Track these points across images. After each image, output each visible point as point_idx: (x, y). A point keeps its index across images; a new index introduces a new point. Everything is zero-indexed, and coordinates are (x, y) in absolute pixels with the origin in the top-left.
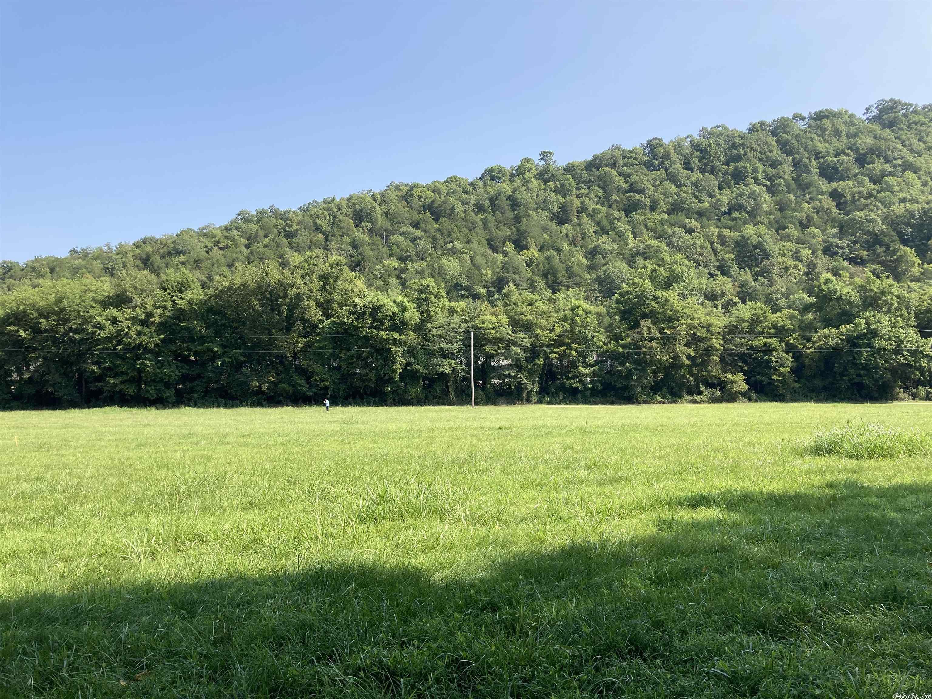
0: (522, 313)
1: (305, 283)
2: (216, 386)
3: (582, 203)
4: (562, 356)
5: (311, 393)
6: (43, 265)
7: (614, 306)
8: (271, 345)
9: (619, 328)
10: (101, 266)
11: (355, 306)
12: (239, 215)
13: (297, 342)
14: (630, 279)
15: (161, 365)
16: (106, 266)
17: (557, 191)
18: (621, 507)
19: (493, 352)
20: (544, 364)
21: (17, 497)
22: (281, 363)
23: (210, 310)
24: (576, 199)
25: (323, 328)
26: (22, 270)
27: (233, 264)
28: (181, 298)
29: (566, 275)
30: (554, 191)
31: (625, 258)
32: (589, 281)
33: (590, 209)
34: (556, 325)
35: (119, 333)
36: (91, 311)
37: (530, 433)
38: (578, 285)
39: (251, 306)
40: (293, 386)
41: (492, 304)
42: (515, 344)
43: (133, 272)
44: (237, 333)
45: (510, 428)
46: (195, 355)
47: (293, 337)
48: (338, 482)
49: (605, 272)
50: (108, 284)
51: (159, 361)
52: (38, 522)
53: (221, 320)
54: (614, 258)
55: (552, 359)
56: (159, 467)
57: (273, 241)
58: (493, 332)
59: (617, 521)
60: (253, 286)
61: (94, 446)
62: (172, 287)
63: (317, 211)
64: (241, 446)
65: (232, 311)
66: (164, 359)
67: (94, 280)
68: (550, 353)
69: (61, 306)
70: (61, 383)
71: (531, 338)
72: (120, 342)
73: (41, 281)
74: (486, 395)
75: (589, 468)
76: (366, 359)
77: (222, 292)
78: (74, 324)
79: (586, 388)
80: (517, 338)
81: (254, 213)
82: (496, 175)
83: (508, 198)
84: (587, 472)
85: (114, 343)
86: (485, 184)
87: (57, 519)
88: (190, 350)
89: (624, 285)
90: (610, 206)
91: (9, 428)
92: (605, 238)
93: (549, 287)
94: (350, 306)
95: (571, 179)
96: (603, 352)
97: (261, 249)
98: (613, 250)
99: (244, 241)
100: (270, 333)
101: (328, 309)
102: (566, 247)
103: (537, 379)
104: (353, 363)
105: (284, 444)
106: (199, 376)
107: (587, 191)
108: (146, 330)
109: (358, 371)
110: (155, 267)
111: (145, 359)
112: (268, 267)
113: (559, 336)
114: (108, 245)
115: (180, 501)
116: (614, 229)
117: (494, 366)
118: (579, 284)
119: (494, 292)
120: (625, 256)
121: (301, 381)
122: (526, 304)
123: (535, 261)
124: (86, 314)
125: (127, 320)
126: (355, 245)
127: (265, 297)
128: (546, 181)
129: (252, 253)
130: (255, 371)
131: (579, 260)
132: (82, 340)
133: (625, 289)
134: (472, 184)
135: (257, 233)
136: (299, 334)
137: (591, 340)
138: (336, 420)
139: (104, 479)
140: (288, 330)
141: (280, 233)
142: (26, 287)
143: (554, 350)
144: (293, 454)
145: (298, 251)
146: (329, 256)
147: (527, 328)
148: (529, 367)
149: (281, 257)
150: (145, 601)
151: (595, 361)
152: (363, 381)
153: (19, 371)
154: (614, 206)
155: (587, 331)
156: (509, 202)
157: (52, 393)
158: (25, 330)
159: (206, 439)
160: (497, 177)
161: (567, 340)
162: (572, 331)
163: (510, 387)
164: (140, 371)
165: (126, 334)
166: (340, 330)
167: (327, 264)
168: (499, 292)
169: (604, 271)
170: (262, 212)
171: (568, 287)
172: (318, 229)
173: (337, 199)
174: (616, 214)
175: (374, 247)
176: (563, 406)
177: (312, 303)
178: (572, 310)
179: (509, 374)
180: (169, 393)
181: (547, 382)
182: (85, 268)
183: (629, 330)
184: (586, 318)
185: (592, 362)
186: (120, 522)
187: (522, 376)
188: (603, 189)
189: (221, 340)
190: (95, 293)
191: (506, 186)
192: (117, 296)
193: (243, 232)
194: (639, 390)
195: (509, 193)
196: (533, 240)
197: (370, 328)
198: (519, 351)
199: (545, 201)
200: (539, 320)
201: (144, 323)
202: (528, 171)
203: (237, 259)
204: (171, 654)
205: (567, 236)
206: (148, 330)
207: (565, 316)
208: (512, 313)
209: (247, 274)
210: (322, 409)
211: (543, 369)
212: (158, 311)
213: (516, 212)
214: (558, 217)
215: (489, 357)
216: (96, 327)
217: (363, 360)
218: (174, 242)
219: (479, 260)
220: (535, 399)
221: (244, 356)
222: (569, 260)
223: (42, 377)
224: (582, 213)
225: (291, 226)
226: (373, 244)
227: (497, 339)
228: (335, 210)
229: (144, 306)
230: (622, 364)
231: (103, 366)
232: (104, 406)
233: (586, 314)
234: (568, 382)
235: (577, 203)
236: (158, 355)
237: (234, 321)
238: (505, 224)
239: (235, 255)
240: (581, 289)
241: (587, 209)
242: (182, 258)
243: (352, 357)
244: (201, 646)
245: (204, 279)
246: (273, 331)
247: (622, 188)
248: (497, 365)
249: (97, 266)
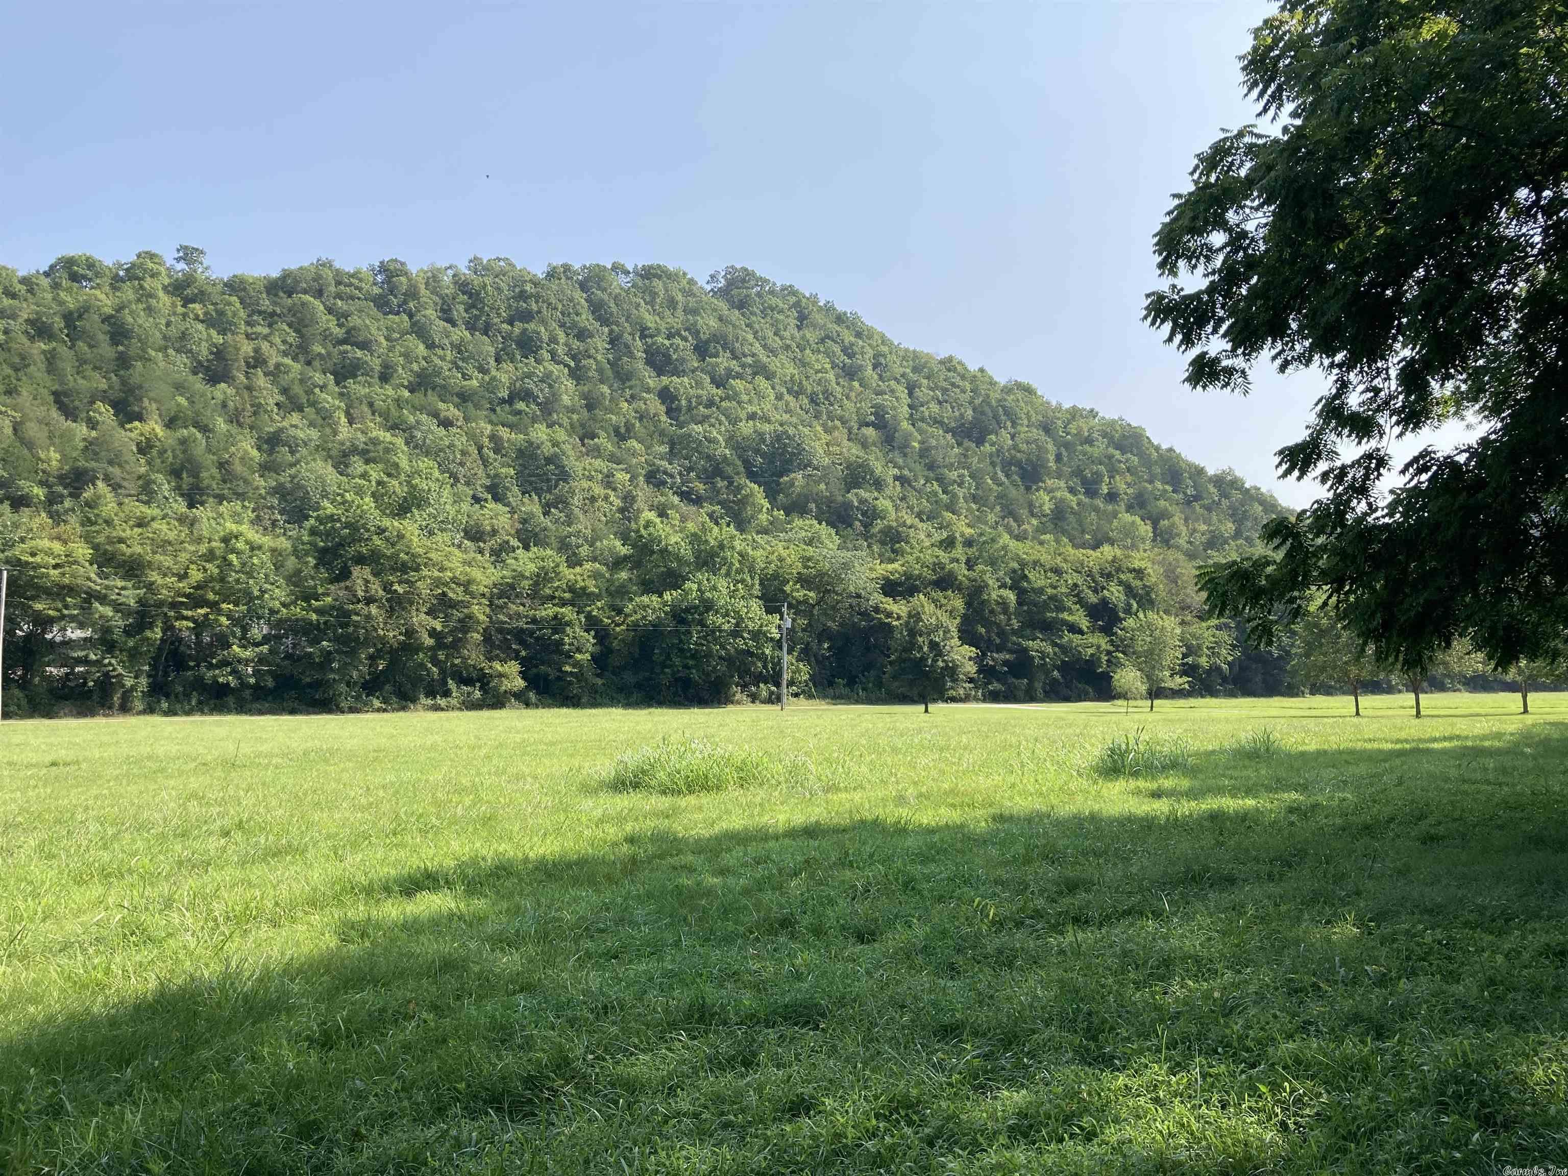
0: (121, 541)
3: (257, 350)
4: (200, 626)
7: (306, 538)
9: (313, 578)
14: (338, 495)
17: (208, 321)
19: (51, 612)
20: (162, 639)
24: (246, 341)
29: (218, 476)
30: (202, 322)
31: (330, 457)
32: (263, 491)
33: (272, 362)
34: (192, 566)
37: (118, 772)
38: (241, 496)
41: (57, 518)
42: (103, 599)
45: (77, 762)
49: (293, 477)
54: (311, 454)
55: (180, 630)
58: (52, 572)
68: (177, 619)
71: (139, 588)
74: (30, 700)
75: (226, 834)
79: (244, 685)
80: (107, 587)
82: (81, 271)
83: (106, 319)
84: (223, 841)
86: (56, 286)
89: (326, 503)
90: (309, 363)
92: (295, 418)
93: (182, 495)
95: (238, 305)
96: (280, 620)
98: (311, 440)
102: (221, 424)
103: (147, 668)
107: (266, 331)
113: (196, 588)
116: (313, 404)
117: (52, 643)
118: (243, 494)
119: (62, 496)
120: (332, 453)
122: (131, 523)
123: (158, 444)
128: (187, 301)
131: (246, 451)
133: (328, 512)
134: (24, 281)
137: (258, 598)
143: (185, 613)
147: (132, 569)
148: (131, 643)
151: (264, 637)
154: (316, 363)
155: (251, 582)
156: (106, 327)
160: (84, 277)
161: (211, 596)
162: (222, 579)
163: (85, 683)
168: (75, 496)
169: (290, 476)
171: (220, 499)
174: (318, 378)
176: (197, 718)
178: (225, 540)
179: (87, 656)
181: (166, 674)
183: (331, 582)
184: (251, 557)
185: (259, 637)
187: (113, 661)
188: (297, 331)
191: (103, 297)
194: (343, 687)
195: (109, 311)
196: (154, 406)
198: (111, 614)
199: (184, 336)
200: (157, 556)
202: (152, 276)
205: (224, 405)
207: (211, 551)
208: (101, 539)
211: (160, 649)
213: (120, 348)
214: (208, 369)
215: (44, 622)
219: (33, 430)
220: (139, 705)
222: (226, 450)
224: (255, 367)
227: (63, 587)
230: (315, 642)
233: (252, 549)
234: (210, 674)
235: (247, 348)
238: (95, 368)
240: (246, 503)
241: (265, 362)
247: (331, 334)
248: (58, 639)
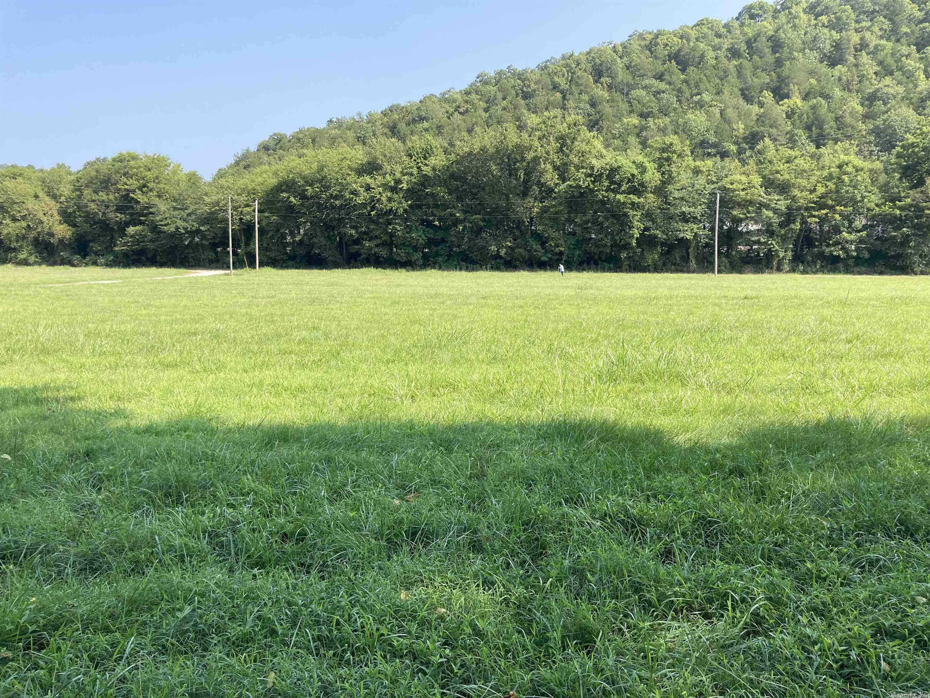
0: (777, 172)
1: (542, 146)
2: (458, 250)
3: (862, 39)
4: (823, 220)
5: (546, 259)
6: (306, 135)
7: (893, 161)
8: (509, 210)
9: (897, 187)
10: (355, 135)
11: (592, 168)
12: (478, 78)
13: (533, 207)
14: (918, 129)
15: (409, 229)
16: (358, 135)
17: (831, 26)
18: (890, 384)
19: (741, 216)
20: (800, 230)
21: (299, 343)
22: (518, 228)
23: (453, 176)
24: (855, 34)
25: (559, 191)
26: (290, 141)
27: (472, 129)
28: (426, 165)
29: (835, 126)
30: (827, 27)
31: (912, 104)
32: (864, 133)
33: (872, 46)
34: (818, 185)
35: (372, 199)
36: (348, 179)
37: (780, 304)
38: (849, 137)
39: (489, 171)
40: (529, 251)
41: (744, 162)
42: (767, 207)
43: (382, 139)
44: (477, 199)
45: (757, 298)
46: (439, 220)
47: (530, 201)
48: (575, 343)
49: (885, 121)
50: (361, 152)
51: (408, 226)
52: (317, 363)
53: (462, 186)
54: (898, 103)
55: (811, 224)
56: (413, 322)
57: (511, 103)
58: (742, 193)
59: (883, 398)
60: (491, 150)
61: (356, 302)
62: (418, 154)
63: (555, 68)
64: (482, 307)
65: (473, 177)
66: (412, 224)
67: (349, 149)
68: (809, 217)
69: (323, 174)
70: (325, 245)
71: (787, 200)
72: (373, 208)
73: (305, 151)
74: (731, 263)
75: (850, 342)
76: (601, 224)
77: (462, 157)
78: (334, 190)
79: (849, 257)
80: (770, 200)
81: (493, 74)
82: (756, 12)
83: (770, 39)
84: (848, 346)
85: (369, 208)
86: (742, 25)
87: (333, 363)
88: (434, 215)
89: (908, 136)
90: (898, 41)
91: (287, 284)
92: (888, 80)
93: (812, 141)
94: (586, 168)
95: (850, 11)
96: (874, 215)
97: (500, 112)
98: (898, 94)
99: (483, 104)
100: (508, 198)
101: (564, 172)
102: (837, 93)
103: (791, 246)
104: (588, 228)
105: (521, 307)
106: (443, 241)
107: (869, 24)
108: (396, 196)
109: (593, 236)
110: (402, 134)
111: (396, 224)
112: (506, 130)
113: (820, 198)
114: (359, 114)
115: (433, 352)
116: (900, 69)
117: (741, 233)
118: (850, 136)
119: (745, 149)
120: (913, 100)
121: (536, 246)
122: (783, 161)
123: (798, 111)
124: (343, 181)
125: (379, 187)
126: (593, 104)
127: (503, 161)
128: (817, 16)
129: (490, 117)
130: (493, 236)
131: (853, 108)
132: (341, 205)
133: (910, 141)
134: (726, 26)
135: (495, 96)
136: (536, 199)
137: (860, 201)
138: (570, 285)
139: (367, 331)
140: (525, 194)
141: (517, 95)
142: (294, 157)
143: (814, 213)
144: (531, 316)
145: (535, 112)
146: (566, 116)
147: (783, 188)
148: (783, 232)
149: (518, 119)
150: (409, 436)
151: (864, 226)
152: (597, 246)
153: (292, 234)
154: (903, 40)
155: (856, 191)
156: (770, 44)
157: (319, 254)
158: (295, 197)
159: (451, 299)
160: (758, 15)
161: (830, 202)
162: (837, 192)
163: (758, 255)
164: (391, 235)
165: (379, 200)
166: (575, 194)
167: (565, 125)
168: (752, 148)
169: (883, 120)
170: (500, 73)
171: (836, 141)
172: (555, 87)
173: (576, 54)
174: (905, 50)
175: (613, 104)
176: (820, 276)
177: (549, 166)
178: (840, 167)
179: (759, 240)
180: (417, 256)
181: (802, 250)
182: (341, 137)
183: (911, 188)
184: (856, 176)
185: (860, 227)
186: (383, 368)
187: (773, 242)
188: (890, 20)
189: (462, 205)
190: (350, 161)
191: (768, 25)
192: (369, 163)
193: (482, 95)
194: (916, 258)
195: (771, 33)
196: (796, 87)
197: (606, 191)
198: (772, 215)
199: (815, 39)
200: (798, 180)
201: (393, 189)
202: (796, 5)
203: (476, 123)
204: (434, 482)
205: (840, 79)
206: (397, 196)
207: (830, 174)
208: (766, 172)
209: (486, 138)
210: (556, 274)
211: (799, 235)
212: (406, 177)
213: (777, 55)
214: (829, 57)
215: (737, 221)
216: (353, 194)
217: (598, 225)
218: (418, 109)
219: (731, 113)
220: (786, 267)
221: (483, 221)
222: (840, 108)
223: (310, 239)
224: (860, 50)
225: (529, 86)
226: (613, 101)
227: (746, 201)
228: (574, 66)
229: (392, 173)
230: (898, 228)
231: (360, 230)
232: (362, 267)
233: (857, 171)
234: (828, 250)
235: (855, 38)
236: (406, 220)
237: (474, 186)
238: (763, 70)
239: (474, 120)
240: (853, 142)
241: (867, 45)
242: (426, 124)
243: (587, 222)
244: (460, 478)
245: (446, 145)
246: (511, 196)
247: (914, 17)
248: (744, 230)
249: (350, 135)
